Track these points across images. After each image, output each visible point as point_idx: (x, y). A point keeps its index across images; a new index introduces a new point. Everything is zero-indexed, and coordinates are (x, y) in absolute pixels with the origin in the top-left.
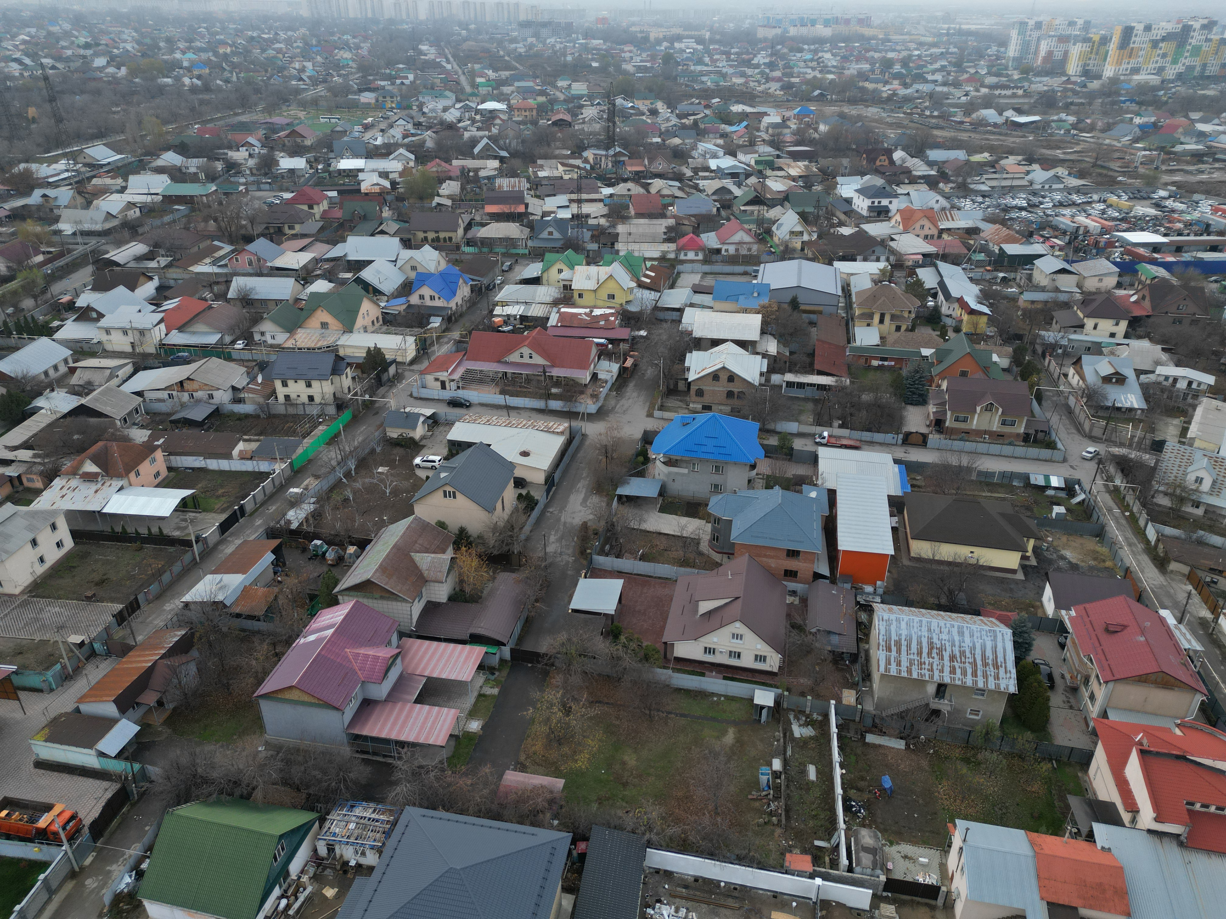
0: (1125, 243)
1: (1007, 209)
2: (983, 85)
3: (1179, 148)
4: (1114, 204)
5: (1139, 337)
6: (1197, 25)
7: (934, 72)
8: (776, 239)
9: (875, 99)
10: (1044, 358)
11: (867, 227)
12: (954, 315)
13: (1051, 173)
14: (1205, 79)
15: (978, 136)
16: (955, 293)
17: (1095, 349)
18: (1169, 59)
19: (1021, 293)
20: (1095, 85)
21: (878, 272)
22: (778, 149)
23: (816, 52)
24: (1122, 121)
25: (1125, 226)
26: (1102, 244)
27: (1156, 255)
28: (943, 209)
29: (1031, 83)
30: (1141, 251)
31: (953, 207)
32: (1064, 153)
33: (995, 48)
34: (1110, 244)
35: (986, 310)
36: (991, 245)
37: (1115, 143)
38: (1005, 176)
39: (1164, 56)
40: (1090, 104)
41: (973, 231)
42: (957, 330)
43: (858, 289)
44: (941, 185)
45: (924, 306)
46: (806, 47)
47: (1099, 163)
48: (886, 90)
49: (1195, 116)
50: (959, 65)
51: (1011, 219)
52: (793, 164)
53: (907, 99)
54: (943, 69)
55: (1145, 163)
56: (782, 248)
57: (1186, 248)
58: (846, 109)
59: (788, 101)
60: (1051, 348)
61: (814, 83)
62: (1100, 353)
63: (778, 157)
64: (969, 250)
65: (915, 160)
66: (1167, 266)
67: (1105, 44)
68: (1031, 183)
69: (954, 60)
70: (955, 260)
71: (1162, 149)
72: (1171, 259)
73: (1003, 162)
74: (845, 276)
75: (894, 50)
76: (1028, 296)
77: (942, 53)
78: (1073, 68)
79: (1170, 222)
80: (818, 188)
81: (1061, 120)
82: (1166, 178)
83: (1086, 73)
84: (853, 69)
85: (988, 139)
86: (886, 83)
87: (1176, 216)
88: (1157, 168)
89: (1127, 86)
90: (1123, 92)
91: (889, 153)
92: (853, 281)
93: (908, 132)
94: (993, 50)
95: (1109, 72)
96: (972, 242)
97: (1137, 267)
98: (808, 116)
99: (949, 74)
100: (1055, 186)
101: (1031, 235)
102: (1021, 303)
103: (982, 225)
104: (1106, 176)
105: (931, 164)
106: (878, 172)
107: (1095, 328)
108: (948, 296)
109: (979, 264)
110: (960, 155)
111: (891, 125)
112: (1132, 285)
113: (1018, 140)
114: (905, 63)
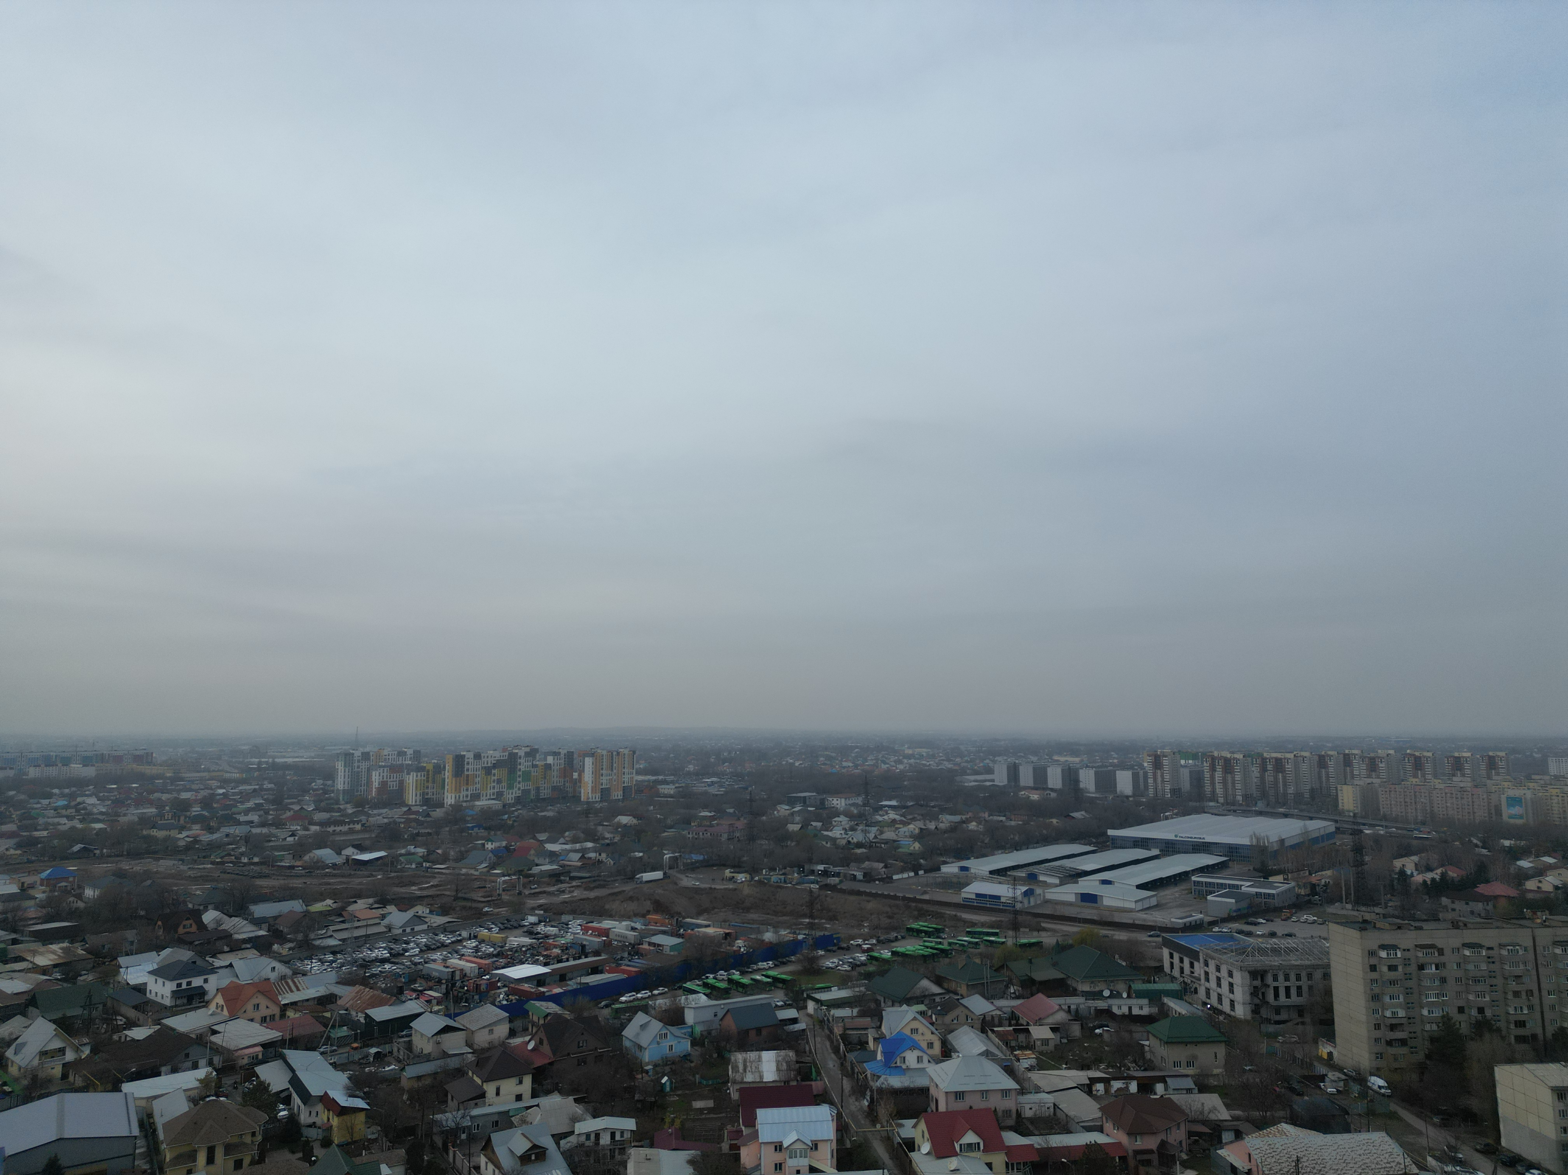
0: (508, 981)
1: (366, 964)
2: (312, 823)
3: (536, 870)
4: (487, 939)
5: (548, 1092)
6: (521, 753)
7: (247, 811)
8: (13, 1070)
9: (170, 850)
10: (446, 1149)
11: (171, 1022)
12: (319, 1123)
13: (410, 914)
14: (541, 802)
15: (315, 881)
16: (315, 1090)
17: (503, 1121)
18: (504, 784)
19: (403, 1069)
20: (438, 813)
21: (196, 1084)
22: (15, 931)
23: (72, 796)
24: (475, 848)
25: (503, 961)
26: (483, 987)
27: (542, 989)
28: (283, 978)
29: (369, 816)
30: (526, 986)
31: (296, 973)
32: (421, 889)
33: (321, 782)
34: (492, 986)
35: (360, 1104)
36: (353, 1013)
37: (472, 872)
38: (357, 924)
39: (499, 781)
40: (438, 833)
41: (328, 1000)
42: (326, 1143)
43: (166, 1119)
44: (276, 947)
45: (274, 1119)
46: (56, 791)
47: (460, 895)
48: (183, 837)
49: (542, 837)
50: (278, 801)
51: (373, 976)
52: (42, 949)
53: (213, 846)
54: (258, 807)
55: (509, 887)
56: (25, 1082)
57: (569, 975)
58: (125, 865)
59: (30, 862)
60: (452, 1135)
61: (72, 836)
62: (511, 1125)
63: (15, 942)
64: (326, 1026)
65: (235, 920)
66: (555, 999)
67: (440, 773)
68: (389, 928)
69: (271, 797)
70: (308, 1044)
71: (520, 872)
72: (558, 990)
73: (351, 908)
74: (143, 1103)
75: (190, 790)
76: (412, 1071)
77: (255, 790)
78: (412, 797)
79: (546, 949)
80: (87, 978)
81: (410, 854)
82: (531, 903)
83: (426, 801)
84: (132, 814)
85: (329, 884)
86: (182, 829)
87: (551, 941)
88: (520, 893)
89: (471, 813)
90: (469, 819)
91: (196, 915)
92: (157, 1106)
93: (221, 885)
94: (318, 783)
95: (450, 799)
96: (328, 1015)
97: (526, 1006)
98: (65, 879)
99: (267, 812)
100: (417, 928)
101: (401, 991)
102: (404, 1083)
103: (339, 990)
104: (470, 908)
105: (258, 922)
106: (181, 942)
107: (498, 1094)
108: (305, 1096)
109: (342, 1042)
110: (296, 906)
111: (195, 880)
112: (525, 1029)
113: (365, 881)
114: (206, 803)
